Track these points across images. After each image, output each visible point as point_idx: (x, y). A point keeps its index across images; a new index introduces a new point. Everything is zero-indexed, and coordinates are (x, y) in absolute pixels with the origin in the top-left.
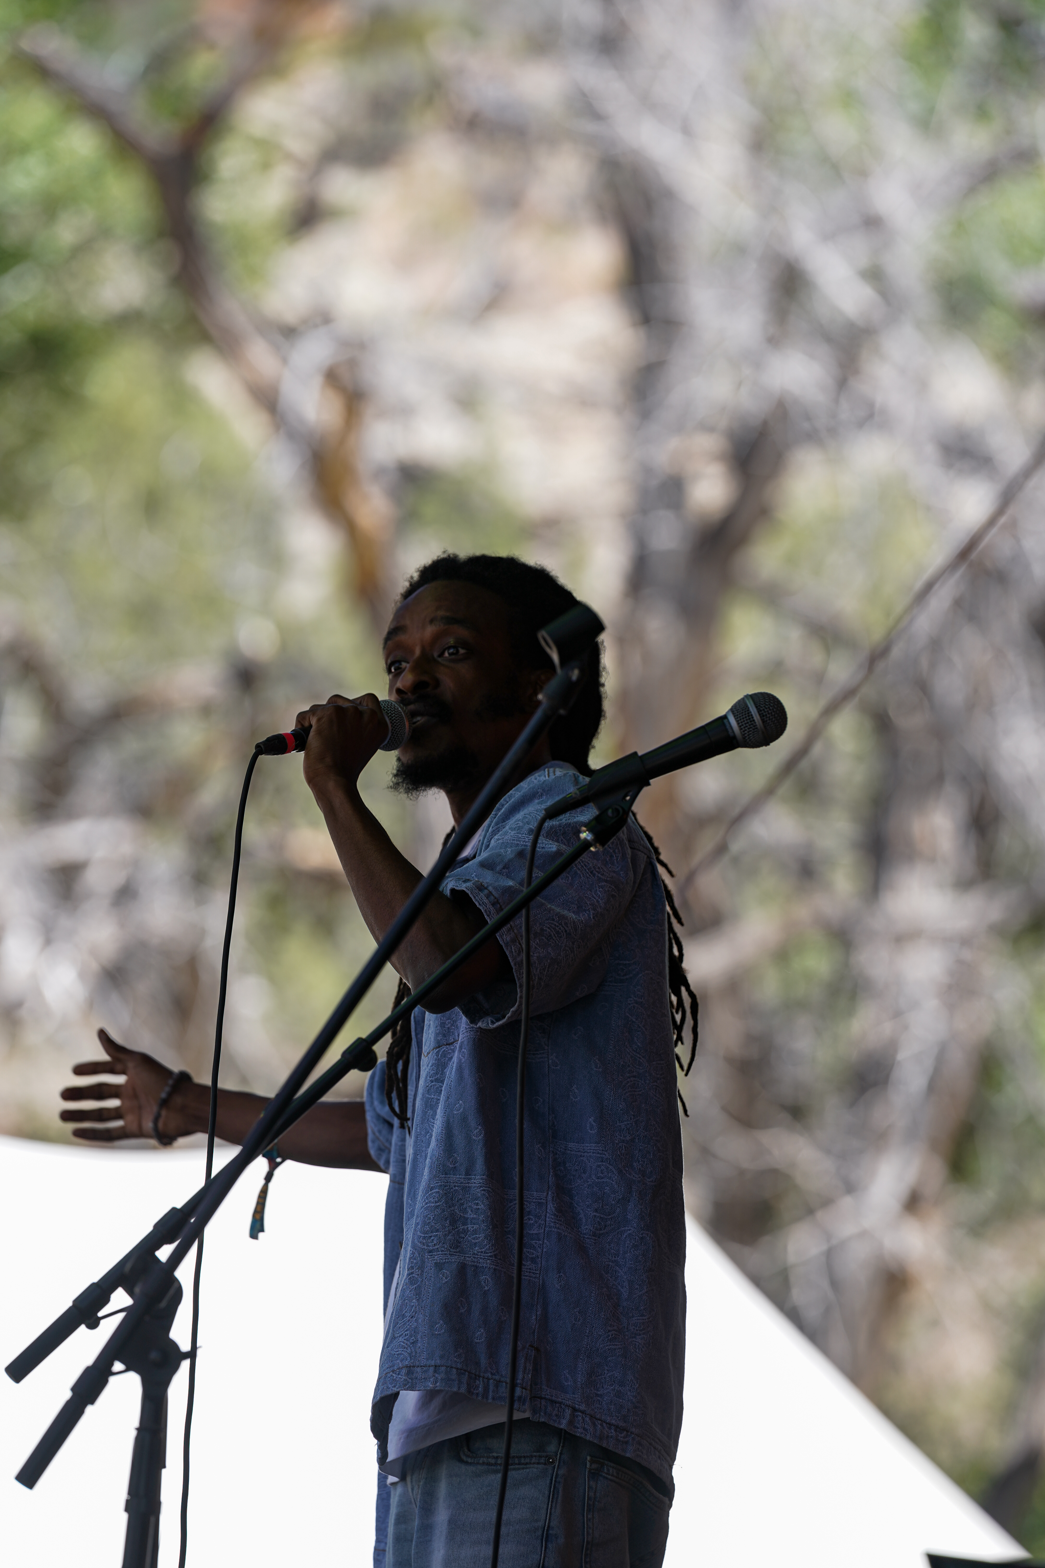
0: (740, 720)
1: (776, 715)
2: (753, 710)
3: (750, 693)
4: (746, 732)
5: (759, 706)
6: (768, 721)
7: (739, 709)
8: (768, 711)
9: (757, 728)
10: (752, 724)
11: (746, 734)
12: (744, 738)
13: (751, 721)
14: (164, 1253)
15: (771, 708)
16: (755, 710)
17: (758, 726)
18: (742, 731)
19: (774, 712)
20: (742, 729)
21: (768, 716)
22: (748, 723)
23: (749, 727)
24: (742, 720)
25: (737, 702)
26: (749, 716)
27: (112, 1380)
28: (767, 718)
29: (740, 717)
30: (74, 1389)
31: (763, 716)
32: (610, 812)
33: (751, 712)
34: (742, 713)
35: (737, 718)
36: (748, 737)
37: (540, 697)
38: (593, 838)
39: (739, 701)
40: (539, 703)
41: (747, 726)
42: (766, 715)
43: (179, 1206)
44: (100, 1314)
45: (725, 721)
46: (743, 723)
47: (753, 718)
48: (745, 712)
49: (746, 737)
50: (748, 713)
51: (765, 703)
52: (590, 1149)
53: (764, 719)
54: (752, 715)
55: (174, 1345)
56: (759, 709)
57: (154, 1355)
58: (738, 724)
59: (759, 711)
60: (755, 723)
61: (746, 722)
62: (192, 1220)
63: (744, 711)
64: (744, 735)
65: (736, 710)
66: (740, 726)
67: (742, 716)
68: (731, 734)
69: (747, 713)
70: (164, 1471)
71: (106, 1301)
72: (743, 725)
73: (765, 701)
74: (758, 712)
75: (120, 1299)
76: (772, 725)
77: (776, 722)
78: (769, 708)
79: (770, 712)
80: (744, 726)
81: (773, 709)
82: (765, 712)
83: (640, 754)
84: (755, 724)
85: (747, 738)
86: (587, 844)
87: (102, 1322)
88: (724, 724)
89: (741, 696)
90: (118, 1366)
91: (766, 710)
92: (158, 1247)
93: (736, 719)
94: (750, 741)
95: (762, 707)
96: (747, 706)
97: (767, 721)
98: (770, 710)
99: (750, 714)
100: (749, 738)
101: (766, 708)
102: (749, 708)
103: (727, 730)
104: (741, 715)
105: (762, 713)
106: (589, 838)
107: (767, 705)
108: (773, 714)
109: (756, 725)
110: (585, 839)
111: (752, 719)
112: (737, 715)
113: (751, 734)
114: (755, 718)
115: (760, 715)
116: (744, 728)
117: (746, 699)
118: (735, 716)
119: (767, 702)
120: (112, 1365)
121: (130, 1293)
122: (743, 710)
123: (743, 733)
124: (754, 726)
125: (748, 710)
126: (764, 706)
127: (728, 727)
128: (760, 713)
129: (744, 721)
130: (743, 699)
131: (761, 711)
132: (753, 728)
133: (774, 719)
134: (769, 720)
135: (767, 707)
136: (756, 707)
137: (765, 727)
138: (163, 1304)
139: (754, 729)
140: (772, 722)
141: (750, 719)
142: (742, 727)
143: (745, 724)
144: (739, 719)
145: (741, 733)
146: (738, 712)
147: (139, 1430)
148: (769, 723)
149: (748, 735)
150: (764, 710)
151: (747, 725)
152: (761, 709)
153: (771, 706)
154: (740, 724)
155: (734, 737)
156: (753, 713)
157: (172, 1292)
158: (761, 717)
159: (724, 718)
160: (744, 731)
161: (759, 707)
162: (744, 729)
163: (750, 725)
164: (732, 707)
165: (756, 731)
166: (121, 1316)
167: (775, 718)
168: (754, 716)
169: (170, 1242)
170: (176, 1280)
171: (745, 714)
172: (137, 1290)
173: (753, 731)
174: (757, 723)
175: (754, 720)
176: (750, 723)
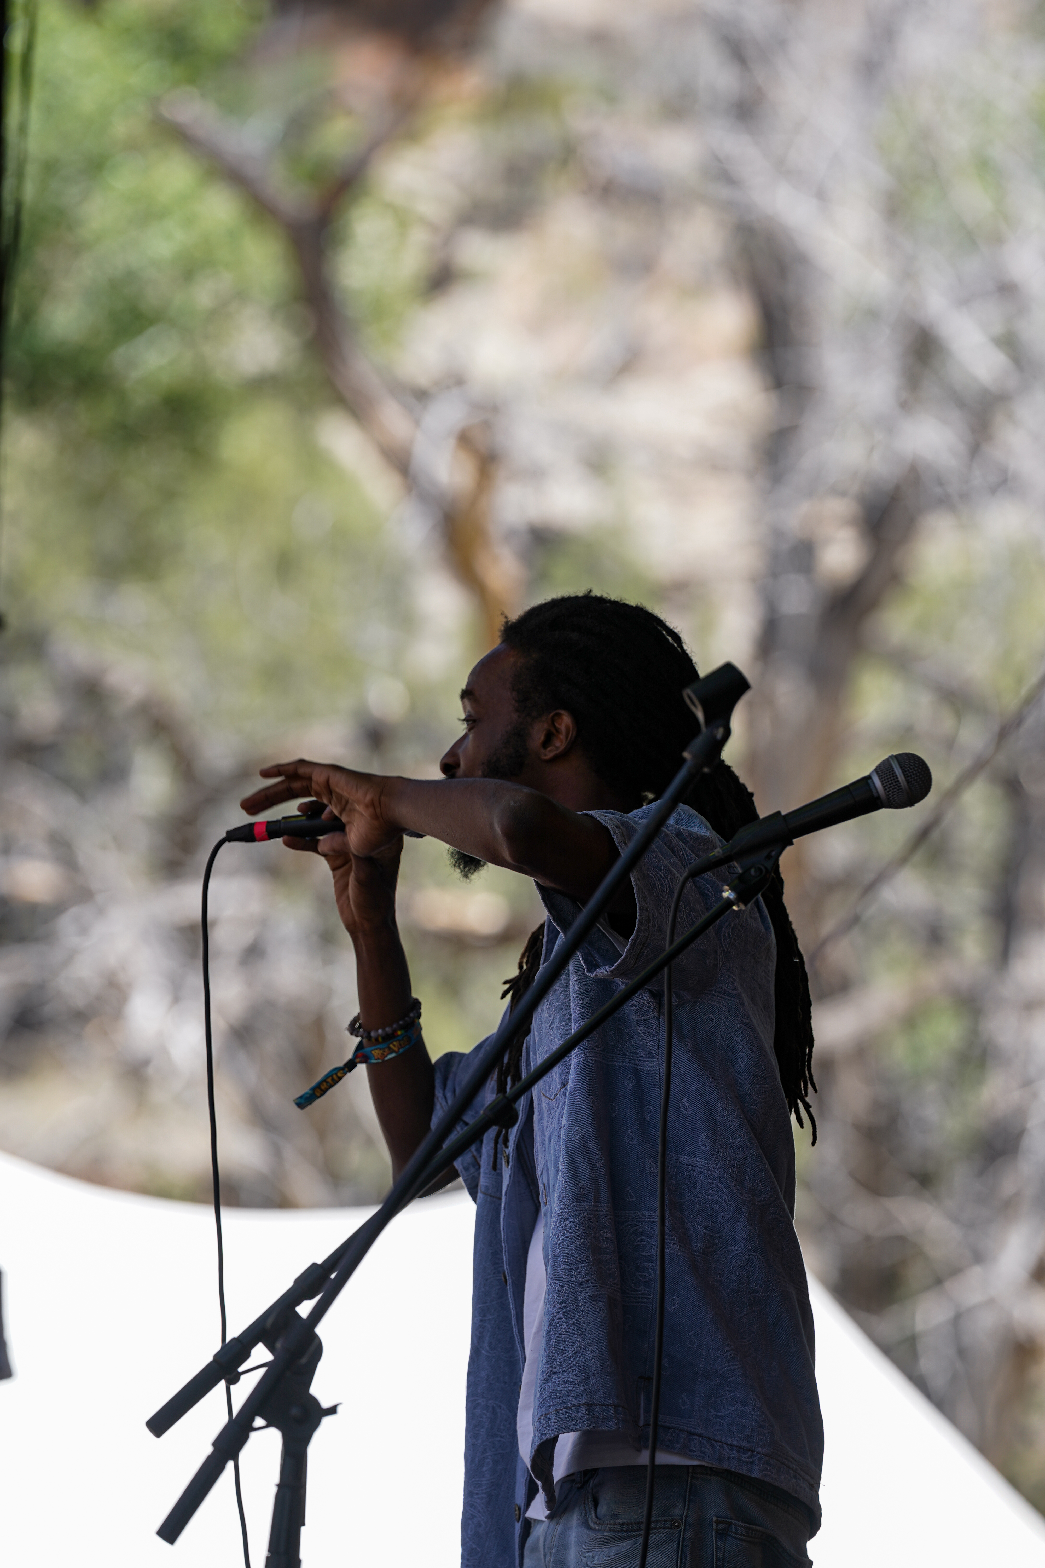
0: (885, 780)
1: (921, 776)
2: (898, 771)
3: (895, 754)
4: (890, 792)
5: (904, 766)
6: (913, 782)
7: (884, 770)
8: (912, 772)
9: (901, 789)
10: (897, 785)
11: (890, 794)
12: (888, 799)
13: (895, 782)
14: (304, 1309)
15: (916, 769)
16: (900, 770)
17: (903, 787)
18: (886, 791)
19: (919, 772)
20: (886, 789)
21: (913, 776)
22: (892, 783)
23: (893, 787)
24: (887, 781)
25: (881, 763)
26: (893, 776)
27: (253, 1435)
28: (911, 778)
29: (884, 777)
30: (215, 1444)
31: (908, 777)
32: (753, 871)
33: (895, 773)
34: (887, 773)
35: (882, 778)
36: (892, 797)
37: (686, 755)
38: (735, 897)
39: (884, 762)
40: (683, 761)
41: (891, 787)
42: (911, 776)
43: (319, 1261)
44: (241, 1369)
45: (869, 781)
46: (888, 783)
47: (897, 778)
48: (890, 772)
49: (890, 797)
50: (893, 774)
51: (909, 764)
52: (701, 1165)
53: (908, 780)
54: (896, 775)
55: (314, 1401)
56: (904, 769)
57: (295, 1411)
58: (883, 784)
59: (904, 771)
60: (900, 783)
61: (890, 782)
62: (333, 1276)
63: (888, 772)
64: (888, 795)
65: (881, 771)
66: (884, 787)
67: (887, 776)
68: (875, 795)
69: (891, 773)
70: (303, 1529)
71: (246, 1356)
72: (887, 785)
73: (909, 762)
74: (903, 773)
75: (261, 1354)
76: (917, 786)
77: (921, 782)
78: (914, 768)
79: (915, 772)
80: (889, 786)
81: (918, 770)
82: (910, 773)
83: (783, 813)
84: (899, 785)
85: (891, 799)
86: (729, 903)
87: (243, 1377)
88: (868, 784)
89: (886, 757)
90: (259, 1422)
91: (911, 771)
92: (298, 1303)
93: (880, 779)
94: (894, 801)
95: (906, 768)
96: (892, 766)
97: (911, 781)
98: (915, 771)
99: (894, 775)
100: (893, 799)
101: (911, 769)
102: (893, 768)
103: (871, 790)
104: (885, 775)
105: (907, 774)
106: (731, 897)
107: (912, 766)
108: (918, 774)
109: (901, 786)
110: (728, 898)
111: (896, 780)
112: (882, 775)
113: (895, 795)
114: (900, 779)
115: (904, 775)
116: (889, 788)
117: (891, 760)
118: (879, 777)
119: (912, 763)
120: (253, 1420)
121: (271, 1348)
122: (887, 770)
123: (887, 794)
124: (899, 787)
125: (893, 771)
126: (909, 767)
127: (872, 787)
128: (905, 773)
129: (888, 782)
130: (887, 759)
131: (906, 771)
132: (898, 788)
133: (918, 780)
134: (914, 780)
135: (911, 767)
136: (901, 768)
137: (909, 787)
138: (304, 1360)
139: (898, 790)
140: (916, 782)
141: (894, 779)
142: (887, 787)
143: (890, 784)
144: (883, 779)
145: (885, 793)
146: (882, 773)
147: (280, 1486)
148: (914, 783)
149: (893, 796)
150: (908, 770)
151: (892, 785)
152: (906, 769)
153: (916, 767)
154: (885, 785)
155: (879, 798)
156: (897, 774)
157: (312, 1348)
158: (905, 778)
159: (868, 778)
160: (888, 792)
161: (904, 768)
162: (888, 790)
163: (894, 786)
164: (877, 767)
165: (900, 792)
166: (263, 1371)
167: (920, 778)
168: (899, 776)
169: (311, 1297)
170: (316, 1336)
171: (890, 775)
172: (278, 1345)
173: (897, 794)
174: (902, 784)
175: (898, 781)
176: (894, 784)
